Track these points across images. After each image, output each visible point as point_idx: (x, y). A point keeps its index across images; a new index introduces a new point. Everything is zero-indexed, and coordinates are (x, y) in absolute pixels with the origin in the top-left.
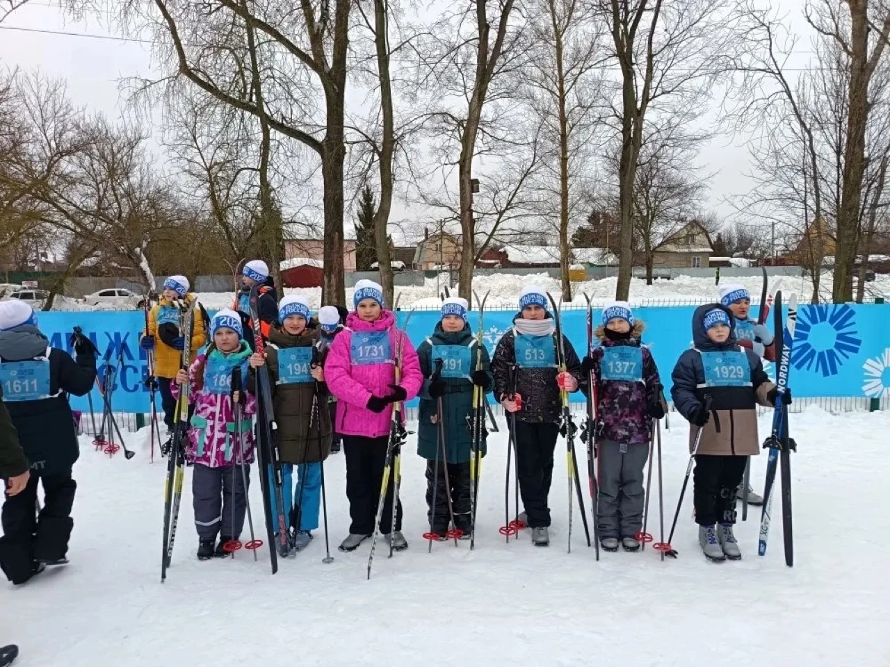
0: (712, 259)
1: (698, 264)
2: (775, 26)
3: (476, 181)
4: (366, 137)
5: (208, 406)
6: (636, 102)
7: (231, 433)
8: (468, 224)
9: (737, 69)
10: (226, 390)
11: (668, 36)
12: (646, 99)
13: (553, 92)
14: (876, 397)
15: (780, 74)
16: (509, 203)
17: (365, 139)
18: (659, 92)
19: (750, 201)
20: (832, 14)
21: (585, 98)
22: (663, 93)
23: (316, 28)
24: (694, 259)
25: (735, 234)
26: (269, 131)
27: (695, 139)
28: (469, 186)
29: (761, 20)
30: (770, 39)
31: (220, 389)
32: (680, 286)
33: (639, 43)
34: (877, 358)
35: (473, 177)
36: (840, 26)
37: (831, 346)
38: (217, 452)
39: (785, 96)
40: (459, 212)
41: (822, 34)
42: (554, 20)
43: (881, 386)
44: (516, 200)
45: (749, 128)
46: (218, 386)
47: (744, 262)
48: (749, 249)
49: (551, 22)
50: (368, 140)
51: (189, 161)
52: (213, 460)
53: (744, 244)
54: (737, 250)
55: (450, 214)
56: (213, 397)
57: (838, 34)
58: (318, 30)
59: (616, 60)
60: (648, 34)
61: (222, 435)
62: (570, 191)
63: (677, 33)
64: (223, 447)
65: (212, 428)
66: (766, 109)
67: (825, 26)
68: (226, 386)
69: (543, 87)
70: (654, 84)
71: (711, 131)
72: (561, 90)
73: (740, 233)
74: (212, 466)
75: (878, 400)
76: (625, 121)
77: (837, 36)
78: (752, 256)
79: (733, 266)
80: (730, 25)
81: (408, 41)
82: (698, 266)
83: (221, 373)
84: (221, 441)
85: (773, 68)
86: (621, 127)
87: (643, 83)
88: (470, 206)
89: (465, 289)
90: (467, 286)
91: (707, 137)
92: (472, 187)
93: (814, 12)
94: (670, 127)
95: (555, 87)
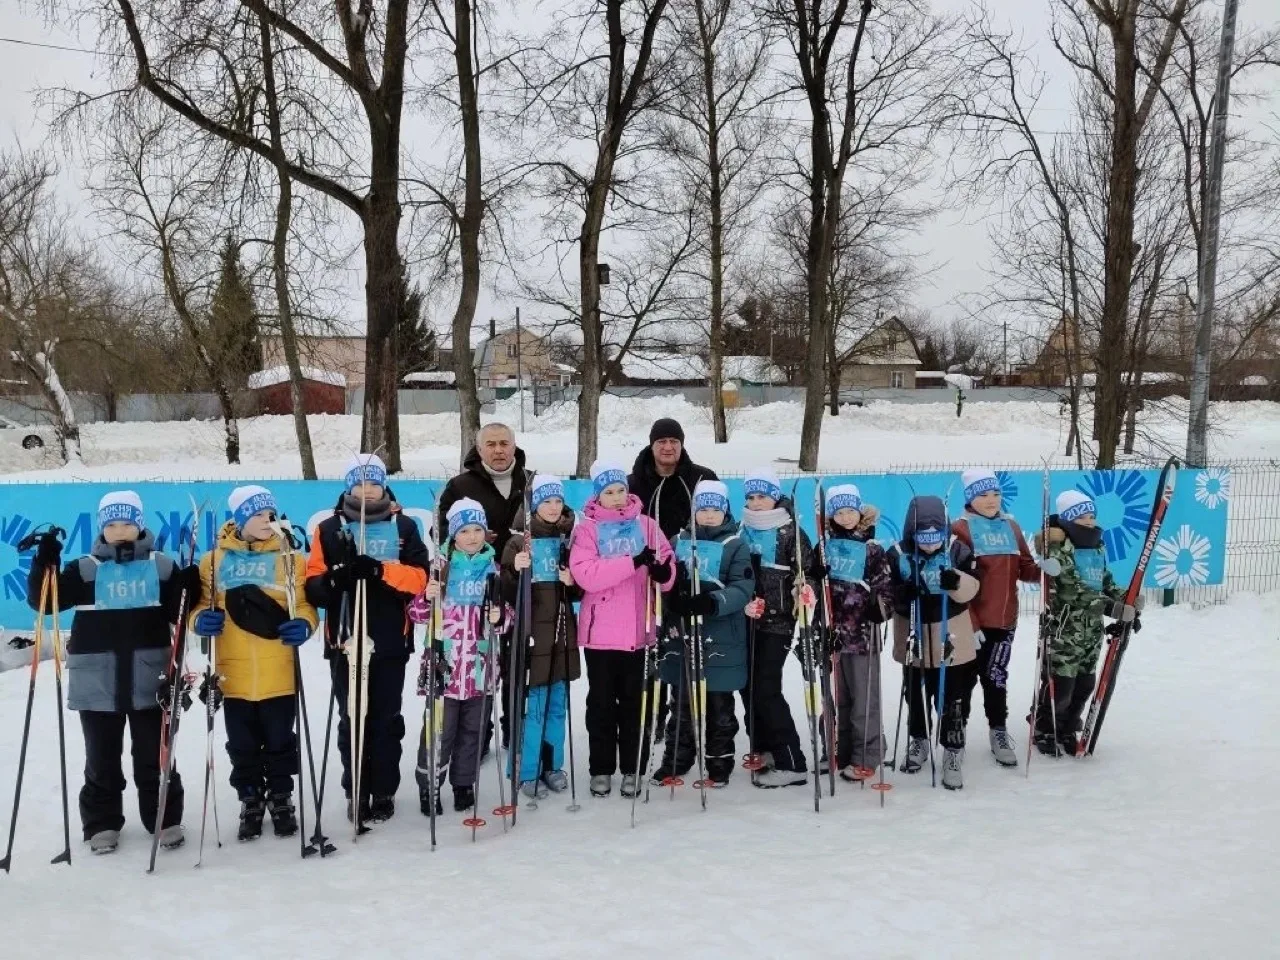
0: (920, 374)
1: (900, 382)
2: (1018, 60)
3: (605, 268)
4: (441, 196)
5: (455, 622)
6: (831, 156)
7: (482, 655)
8: (593, 331)
9: (967, 114)
10: (475, 600)
11: (877, 67)
12: (846, 154)
13: (701, 126)
14: (1170, 587)
15: (1025, 125)
16: (652, 301)
17: (438, 199)
18: (864, 144)
19: (986, 303)
20: (1087, 40)
21: (747, 137)
22: (869, 146)
23: (354, 23)
24: (894, 374)
25: (950, 337)
26: (290, 183)
27: (914, 215)
28: (594, 275)
29: (1000, 49)
30: (1012, 77)
31: (468, 600)
32: (878, 417)
33: (836, 71)
34: (1172, 538)
35: (601, 260)
36: (1098, 57)
37: (1118, 523)
38: (467, 681)
39: (1032, 156)
40: (580, 312)
41: (1077, 68)
42: (700, 17)
43: (1177, 574)
44: (661, 296)
45: (984, 199)
46: (465, 596)
47: (965, 381)
48: (971, 360)
49: (696, 21)
50: (444, 201)
51: (128, 215)
52: (463, 690)
53: (964, 354)
54: (954, 361)
55: (567, 315)
56: (459, 610)
57: (1096, 67)
58: (358, 26)
59: (803, 94)
60: (848, 60)
61: (472, 658)
62: (725, 276)
63: (889, 62)
64: (474, 673)
65: (460, 649)
66: (1007, 173)
67: (1079, 55)
68: (475, 596)
69: (685, 117)
70: (857, 132)
71: (935, 203)
72: (712, 122)
73: (959, 334)
74: (462, 698)
75: (1172, 591)
76: (815, 183)
77: (1096, 72)
78: (975, 372)
79: (950, 387)
80: (960, 54)
81: (508, 58)
82: (900, 386)
83: (467, 580)
84: (471, 665)
85: (1018, 118)
86: (808, 191)
87: (841, 129)
88: (597, 304)
89: (588, 427)
90: (591, 423)
91: (929, 212)
92: (599, 276)
93: (1064, 33)
94: (881, 196)
95: (702, 118)
